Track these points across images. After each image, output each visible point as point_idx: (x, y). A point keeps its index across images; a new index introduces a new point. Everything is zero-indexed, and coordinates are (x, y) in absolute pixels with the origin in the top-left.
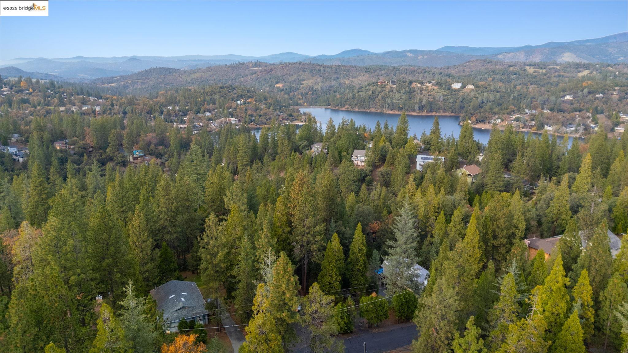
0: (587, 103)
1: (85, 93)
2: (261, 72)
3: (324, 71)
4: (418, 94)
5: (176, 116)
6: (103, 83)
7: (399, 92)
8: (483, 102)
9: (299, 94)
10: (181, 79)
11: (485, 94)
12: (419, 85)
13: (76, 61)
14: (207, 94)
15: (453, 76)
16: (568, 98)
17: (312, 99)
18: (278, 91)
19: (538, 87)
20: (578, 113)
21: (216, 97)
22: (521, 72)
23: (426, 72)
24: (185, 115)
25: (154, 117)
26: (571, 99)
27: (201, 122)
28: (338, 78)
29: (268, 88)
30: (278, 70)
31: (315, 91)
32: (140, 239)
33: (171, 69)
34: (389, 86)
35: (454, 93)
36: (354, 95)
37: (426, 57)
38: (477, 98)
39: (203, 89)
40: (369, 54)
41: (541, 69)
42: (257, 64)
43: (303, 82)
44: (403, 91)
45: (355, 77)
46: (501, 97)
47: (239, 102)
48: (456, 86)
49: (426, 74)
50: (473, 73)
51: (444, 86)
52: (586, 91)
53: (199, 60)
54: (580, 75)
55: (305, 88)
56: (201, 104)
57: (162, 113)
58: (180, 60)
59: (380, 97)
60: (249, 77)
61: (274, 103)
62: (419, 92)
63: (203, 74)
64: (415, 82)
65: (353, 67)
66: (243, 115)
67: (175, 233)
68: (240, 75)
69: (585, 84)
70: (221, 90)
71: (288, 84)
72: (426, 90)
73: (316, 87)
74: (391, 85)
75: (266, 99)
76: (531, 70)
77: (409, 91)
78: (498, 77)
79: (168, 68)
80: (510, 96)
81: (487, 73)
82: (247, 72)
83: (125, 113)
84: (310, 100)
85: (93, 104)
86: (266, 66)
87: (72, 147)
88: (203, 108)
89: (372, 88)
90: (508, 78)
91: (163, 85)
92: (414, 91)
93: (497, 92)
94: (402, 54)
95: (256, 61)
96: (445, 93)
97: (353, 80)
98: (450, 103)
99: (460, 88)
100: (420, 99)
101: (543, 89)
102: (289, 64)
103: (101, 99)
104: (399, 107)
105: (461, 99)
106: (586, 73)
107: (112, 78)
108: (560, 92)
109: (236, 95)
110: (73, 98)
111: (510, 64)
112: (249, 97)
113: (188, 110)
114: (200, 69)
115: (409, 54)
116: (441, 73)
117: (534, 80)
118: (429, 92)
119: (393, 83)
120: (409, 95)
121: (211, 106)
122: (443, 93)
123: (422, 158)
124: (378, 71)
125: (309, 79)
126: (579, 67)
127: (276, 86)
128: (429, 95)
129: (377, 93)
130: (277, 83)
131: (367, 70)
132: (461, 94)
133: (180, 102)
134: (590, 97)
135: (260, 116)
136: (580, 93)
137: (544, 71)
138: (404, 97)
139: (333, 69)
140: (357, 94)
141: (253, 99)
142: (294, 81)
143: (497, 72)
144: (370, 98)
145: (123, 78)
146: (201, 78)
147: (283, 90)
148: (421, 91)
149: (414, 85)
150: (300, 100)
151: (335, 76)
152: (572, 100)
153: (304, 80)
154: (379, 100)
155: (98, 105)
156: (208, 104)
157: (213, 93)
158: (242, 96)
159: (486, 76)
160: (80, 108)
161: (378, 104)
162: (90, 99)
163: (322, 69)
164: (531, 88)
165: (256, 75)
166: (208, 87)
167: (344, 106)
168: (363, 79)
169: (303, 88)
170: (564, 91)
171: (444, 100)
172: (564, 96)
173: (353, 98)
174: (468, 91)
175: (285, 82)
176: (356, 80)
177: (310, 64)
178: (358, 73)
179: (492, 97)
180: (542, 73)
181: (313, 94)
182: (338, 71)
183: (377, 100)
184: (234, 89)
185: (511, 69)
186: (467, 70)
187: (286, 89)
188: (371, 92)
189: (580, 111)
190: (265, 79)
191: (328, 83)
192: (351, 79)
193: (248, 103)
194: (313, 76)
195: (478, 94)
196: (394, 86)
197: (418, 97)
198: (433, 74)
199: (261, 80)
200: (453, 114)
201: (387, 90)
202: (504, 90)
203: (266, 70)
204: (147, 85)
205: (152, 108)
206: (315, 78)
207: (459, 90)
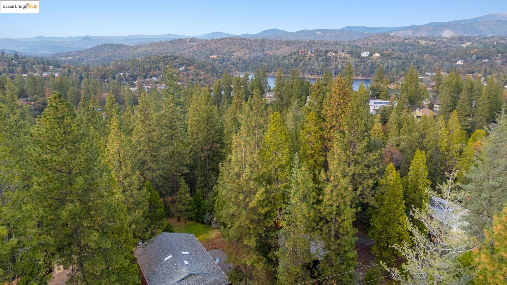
0: (476, 66)
1: (45, 63)
2: (197, 46)
3: (251, 44)
4: (333, 61)
5: (127, 80)
6: (61, 56)
7: (318, 60)
8: (388, 68)
9: (231, 64)
10: (128, 53)
11: (390, 61)
12: (334, 54)
13: (38, 40)
14: (153, 62)
15: (359, 47)
16: (459, 63)
17: (242, 67)
18: (213, 61)
19: (431, 56)
20: (471, 75)
21: (161, 65)
22: (416, 44)
23: (337, 44)
24: (135, 79)
25: (108, 82)
26: (462, 63)
27: (149, 85)
28: (263, 50)
29: (204, 59)
30: (212, 44)
31: (244, 61)
32: (121, 173)
33: (119, 45)
34: (308, 55)
35: (363, 60)
36: (278, 63)
37: (332, 34)
38: (383, 64)
39: (149, 58)
40: (285, 33)
41: (431, 41)
42: (192, 40)
43: (234, 54)
44: (321, 59)
45: (278, 49)
46: (403, 63)
47: (181, 69)
48: (365, 54)
49: (338, 46)
50: (375, 45)
51: (355, 54)
52: (474, 57)
53: (142, 39)
54: (464, 46)
55: (235, 59)
56: (148, 71)
57: (114, 78)
58: (127, 39)
59: (301, 64)
60: (187, 50)
61: (212, 70)
62: (334, 60)
63: (147, 48)
64: (330, 51)
65: (275, 41)
66: (186, 79)
67: (158, 170)
68: (179, 49)
69: (472, 51)
70: (165, 59)
71: (221, 56)
72: (340, 58)
73: (244, 58)
74: (310, 54)
75: (204, 67)
76: (423, 42)
77: (326, 59)
78: (396, 48)
79: (117, 44)
80: (410, 62)
81: (387, 45)
82: (185, 46)
83: (81, 78)
84: (241, 68)
85: (52, 71)
86: (201, 41)
87: (32, 103)
88: (150, 73)
89: (294, 57)
90: (406, 48)
91: (113, 58)
92: (330, 59)
93: (400, 59)
94: (313, 32)
95: (192, 37)
96: (356, 60)
97: (276, 51)
98: (361, 68)
99: (369, 56)
100: (335, 65)
101: (435, 57)
102: (221, 39)
103: (59, 67)
104: (318, 72)
105: (370, 65)
106: (468, 44)
107: (69, 53)
108: (452, 58)
109: (178, 63)
110: (34, 67)
111: (405, 37)
112: (189, 65)
113: (137, 76)
114: (144, 45)
115: (319, 33)
116: (350, 45)
117: (427, 50)
118: (342, 59)
119: (312, 52)
120: (326, 62)
121: (157, 72)
122: (355, 60)
123: (375, 103)
124: (297, 44)
125: (238, 51)
126: (461, 39)
127: (210, 57)
128: (342, 62)
129: (299, 61)
130: (212, 54)
131: (287, 43)
132: (370, 61)
133: (130, 69)
134: (478, 61)
135: (200, 80)
136: (469, 59)
137: (434, 43)
138: (322, 64)
139: (259, 43)
140: (281, 62)
141: (193, 67)
142: (226, 53)
143: (396, 43)
144: (292, 65)
145: (78, 53)
146: (146, 51)
147: (217, 60)
148: (336, 59)
149: (329, 54)
150: (232, 68)
151: (261, 48)
152: (463, 65)
153: (234, 52)
154: (301, 67)
155: (56, 72)
156: (155, 70)
157: (158, 61)
158: (183, 64)
159: (387, 47)
160: (41, 74)
161: (300, 70)
162: (49, 68)
163: (249, 42)
164: (425, 56)
165: (193, 48)
166: (153, 57)
167: (271, 73)
168: (284, 50)
169: (234, 58)
170: (455, 57)
171: (356, 66)
172: (456, 62)
173: (279, 66)
174: (376, 59)
175: (218, 54)
176: (278, 52)
177: (239, 38)
178: (280, 46)
179: (395, 63)
180: (432, 44)
181: (242, 63)
182: (263, 43)
183: (299, 67)
184: (176, 58)
185: (406, 41)
186: (370, 43)
187: (220, 60)
188: (293, 60)
189: (472, 73)
190: (201, 52)
191: (255, 54)
192: (274, 51)
193: (189, 70)
194: (242, 49)
195: (384, 60)
196: (313, 55)
197: (334, 64)
198: (343, 46)
199: (197, 52)
200: (364, 78)
201: (307, 58)
202: (404, 57)
203: (200, 44)
204: (99, 58)
205: (105, 74)
206: (243, 50)
207: (367, 58)
